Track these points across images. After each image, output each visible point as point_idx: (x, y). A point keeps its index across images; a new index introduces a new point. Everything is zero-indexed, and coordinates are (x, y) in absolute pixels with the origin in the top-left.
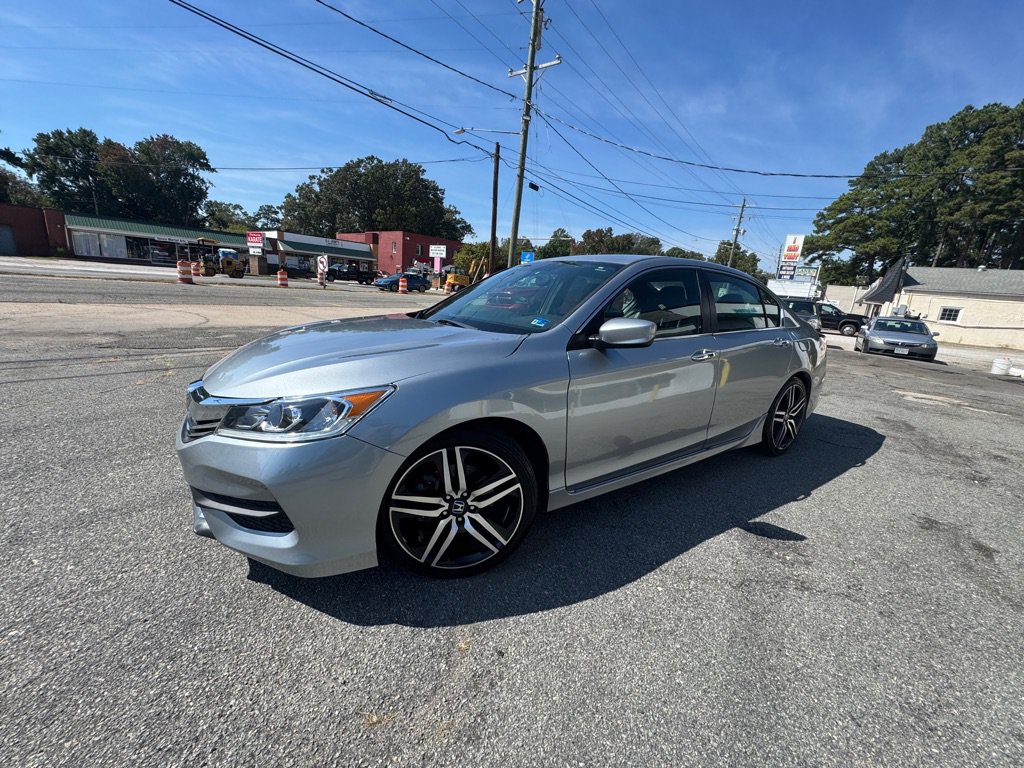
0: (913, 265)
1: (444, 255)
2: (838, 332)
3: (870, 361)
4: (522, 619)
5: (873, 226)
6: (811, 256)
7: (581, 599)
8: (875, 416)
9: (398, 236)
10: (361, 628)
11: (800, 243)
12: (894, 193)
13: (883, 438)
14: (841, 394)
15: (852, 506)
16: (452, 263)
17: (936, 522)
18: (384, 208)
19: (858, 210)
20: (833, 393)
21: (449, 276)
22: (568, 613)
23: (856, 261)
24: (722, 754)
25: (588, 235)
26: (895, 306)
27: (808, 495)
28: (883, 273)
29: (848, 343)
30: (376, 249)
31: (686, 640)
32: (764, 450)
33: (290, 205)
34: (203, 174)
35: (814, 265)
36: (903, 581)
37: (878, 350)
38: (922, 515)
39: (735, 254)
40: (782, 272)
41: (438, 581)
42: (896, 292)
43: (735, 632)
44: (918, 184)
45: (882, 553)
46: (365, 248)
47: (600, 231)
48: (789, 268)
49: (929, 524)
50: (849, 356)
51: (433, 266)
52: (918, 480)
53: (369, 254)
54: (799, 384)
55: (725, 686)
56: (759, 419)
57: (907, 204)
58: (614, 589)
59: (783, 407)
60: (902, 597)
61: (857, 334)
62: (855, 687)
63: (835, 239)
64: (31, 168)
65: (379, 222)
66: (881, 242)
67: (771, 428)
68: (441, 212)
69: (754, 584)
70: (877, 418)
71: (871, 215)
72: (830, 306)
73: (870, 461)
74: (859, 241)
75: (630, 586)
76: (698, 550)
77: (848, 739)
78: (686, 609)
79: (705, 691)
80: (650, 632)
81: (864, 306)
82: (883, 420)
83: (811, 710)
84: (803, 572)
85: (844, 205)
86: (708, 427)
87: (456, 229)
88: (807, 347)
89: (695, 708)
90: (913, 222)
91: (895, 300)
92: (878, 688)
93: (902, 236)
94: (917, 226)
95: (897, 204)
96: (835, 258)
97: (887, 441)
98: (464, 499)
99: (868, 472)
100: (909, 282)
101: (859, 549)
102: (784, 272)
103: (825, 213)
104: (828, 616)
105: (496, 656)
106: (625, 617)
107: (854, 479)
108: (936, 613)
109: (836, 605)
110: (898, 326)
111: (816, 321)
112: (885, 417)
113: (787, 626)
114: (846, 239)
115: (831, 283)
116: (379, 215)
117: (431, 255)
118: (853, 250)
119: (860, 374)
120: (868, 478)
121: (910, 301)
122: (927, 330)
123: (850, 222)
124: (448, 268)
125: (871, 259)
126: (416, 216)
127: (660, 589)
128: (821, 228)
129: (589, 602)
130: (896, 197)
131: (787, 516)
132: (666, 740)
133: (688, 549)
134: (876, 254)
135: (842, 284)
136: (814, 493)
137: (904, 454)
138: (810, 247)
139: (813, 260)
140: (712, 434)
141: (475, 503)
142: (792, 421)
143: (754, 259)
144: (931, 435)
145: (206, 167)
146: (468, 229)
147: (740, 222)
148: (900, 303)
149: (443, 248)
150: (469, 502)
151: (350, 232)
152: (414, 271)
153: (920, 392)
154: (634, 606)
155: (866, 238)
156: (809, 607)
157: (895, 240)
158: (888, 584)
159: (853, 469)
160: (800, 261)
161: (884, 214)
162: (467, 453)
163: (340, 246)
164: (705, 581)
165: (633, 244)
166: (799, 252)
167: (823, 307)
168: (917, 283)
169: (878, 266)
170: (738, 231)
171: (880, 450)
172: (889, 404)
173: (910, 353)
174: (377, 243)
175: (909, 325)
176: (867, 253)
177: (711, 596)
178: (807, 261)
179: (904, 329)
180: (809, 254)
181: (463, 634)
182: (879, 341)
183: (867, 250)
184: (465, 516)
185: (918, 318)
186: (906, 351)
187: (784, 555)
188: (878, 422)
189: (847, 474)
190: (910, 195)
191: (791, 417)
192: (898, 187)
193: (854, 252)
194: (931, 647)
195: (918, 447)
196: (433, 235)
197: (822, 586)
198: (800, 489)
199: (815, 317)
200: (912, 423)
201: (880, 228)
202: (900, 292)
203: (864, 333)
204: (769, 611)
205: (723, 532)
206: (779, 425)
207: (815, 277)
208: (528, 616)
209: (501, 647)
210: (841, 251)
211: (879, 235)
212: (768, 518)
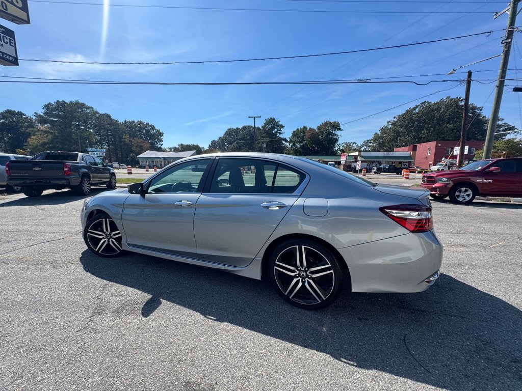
1: (466, 153)
9: (432, 144)
33: (377, 138)
34: (338, 133)
46: (407, 154)
53: (409, 157)
64: (290, 142)
117: (455, 154)
142: (311, 281)
145: (340, 129)
149: (466, 148)
150: (112, 235)
162: (111, 221)
163: (391, 155)
174: (415, 151)
184: (110, 239)
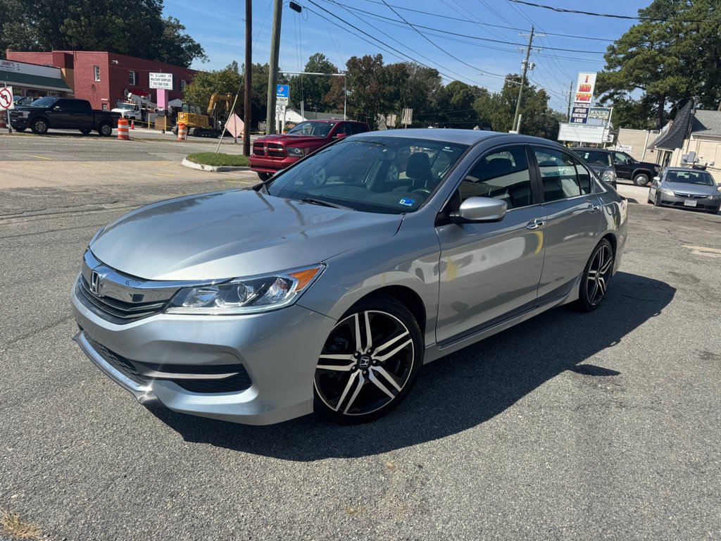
0: (700, 109)
1: (170, 87)
2: (632, 182)
3: (663, 215)
4: (426, 445)
5: (663, 62)
6: (602, 96)
7: (464, 429)
8: (668, 270)
9: (101, 57)
10: (306, 463)
11: (592, 82)
12: (682, 26)
13: (674, 290)
14: (638, 251)
15: (652, 347)
16: (181, 97)
17: (712, 354)
18: (76, 17)
19: (648, 44)
20: (632, 250)
21: (181, 115)
22: (457, 438)
23: (647, 101)
24: (584, 498)
25: (353, 63)
26: (684, 153)
27: (618, 341)
28: (673, 116)
29: (641, 194)
30: (71, 76)
31: (547, 445)
32: (579, 307)
35: (605, 105)
36: (688, 395)
37: (669, 202)
38: (703, 349)
39: (524, 91)
40: (574, 115)
41: (347, 428)
42: (685, 138)
43: (579, 437)
44: (705, 17)
45: (674, 378)
46: (54, 73)
47: (367, 59)
48: (581, 111)
49: (707, 356)
50: (643, 210)
51: (154, 100)
52: (700, 324)
53: (61, 82)
54: (607, 244)
55: (579, 466)
56: (577, 277)
57: (694, 39)
58: (486, 419)
59: (595, 267)
60: (688, 405)
61: (649, 184)
62: (658, 458)
63: (626, 77)
65: (70, 37)
66: (671, 80)
67: (587, 285)
68: (159, 26)
69: (587, 407)
70: (670, 272)
71: (661, 51)
72: (623, 153)
73: (664, 311)
74: (650, 79)
75: (496, 417)
76: (542, 388)
77: (656, 483)
78: (543, 427)
79: (566, 470)
80: (521, 443)
81: (656, 152)
82: (674, 274)
83: (633, 473)
84: (620, 396)
85: (633, 39)
86: (538, 286)
87: (181, 51)
88: (613, 211)
89: (562, 479)
90: (699, 60)
91: (685, 147)
92: (673, 457)
93: (691, 74)
94: (704, 64)
95: (685, 39)
96: (626, 98)
97: (678, 293)
98: (369, 354)
99: (663, 320)
100: (697, 126)
101: (658, 377)
102: (577, 115)
103: (616, 46)
104: (640, 421)
105: (417, 469)
106: (501, 436)
107: (652, 326)
108: (709, 412)
109: (644, 414)
110: (687, 177)
111: (612, 172)
112: (677, 271)
113: (613, 430)
114: (637, 76)
115: (623, 126)
116: (68, 27)
117: (152, 86)
118: (644, 89)
119: (653, 230)
120: (663, 325)
121: (698, 147)
122: (713, 180)
123: (640, 57)
124: (177, 103)
125: (661, 98)
126: (124, 30)
127: (520, 417)
128: (612, 63)
129: (471, 430)
130: (684, 31)
131: (604, 358)
132: (548, 497)
133: (534, 389)
134: (666, 94)
135: (634, 127)
136: (622, 339)
137: (690, 303)
138: (602, 85)
139: (604, 100)
140: (543, 292)
141: (378, 358)
142: (602, 279)
143: (543, 97)
144: (712, 285)
146: (196, 50)
147: (529, 55)
148: (689, 150)
149: (169, 76)
150: (373, 357)
151: (27, 50)
152: (128, 107)
153: (706, 246)
154: (505, 429)
155: (656, 76)
156: (626, 416)
157: (684, 80)
158: (679, 398)
159: (651, 319)
160: (592, 101)
161: (673, 50)
162: (373, 315)
163: (16, 71)
164: (552, 408)
165: (408, 76)
166: (592, 92)
167: (617, 155)
168: (704, 128)
169: (668, 107)
170: (526, 64)
171: (672, 301)
172: (679, 259)
173: (698, 205)
174: (72, 67)
175: (697, 175)
176: (658, 93)
177: (558, 417)
178: (598, 101)
179: (692, 180)
180: (600, 92)
181: (386, 458)
182: (670, 193)
183: (658, 89)
184: (370, 369)
185: (704, 168)
186: (694, 203)
187: (605, 386)
188: (670, 276)
189: (647, 322)
190: (697, 30)
191: (601, 276)
192: (686, 21)
193: (645, 92)
194: (704, 431)
195: (702, 297)
196: (150, 56)
197: (634, 403)
198: (612, 336)
199: (611, 169)
200: (697, 276)
201: (670, 65)
202: (689, 138)
203: (657, 185)
204: (600, 422)
205: (557, 374)
206: (592, 282)
207: (608, 120)
208: (429, 443)
209: (419, 461)
210: (632, 89)
211: (669, 73)
212: (591, 361)
